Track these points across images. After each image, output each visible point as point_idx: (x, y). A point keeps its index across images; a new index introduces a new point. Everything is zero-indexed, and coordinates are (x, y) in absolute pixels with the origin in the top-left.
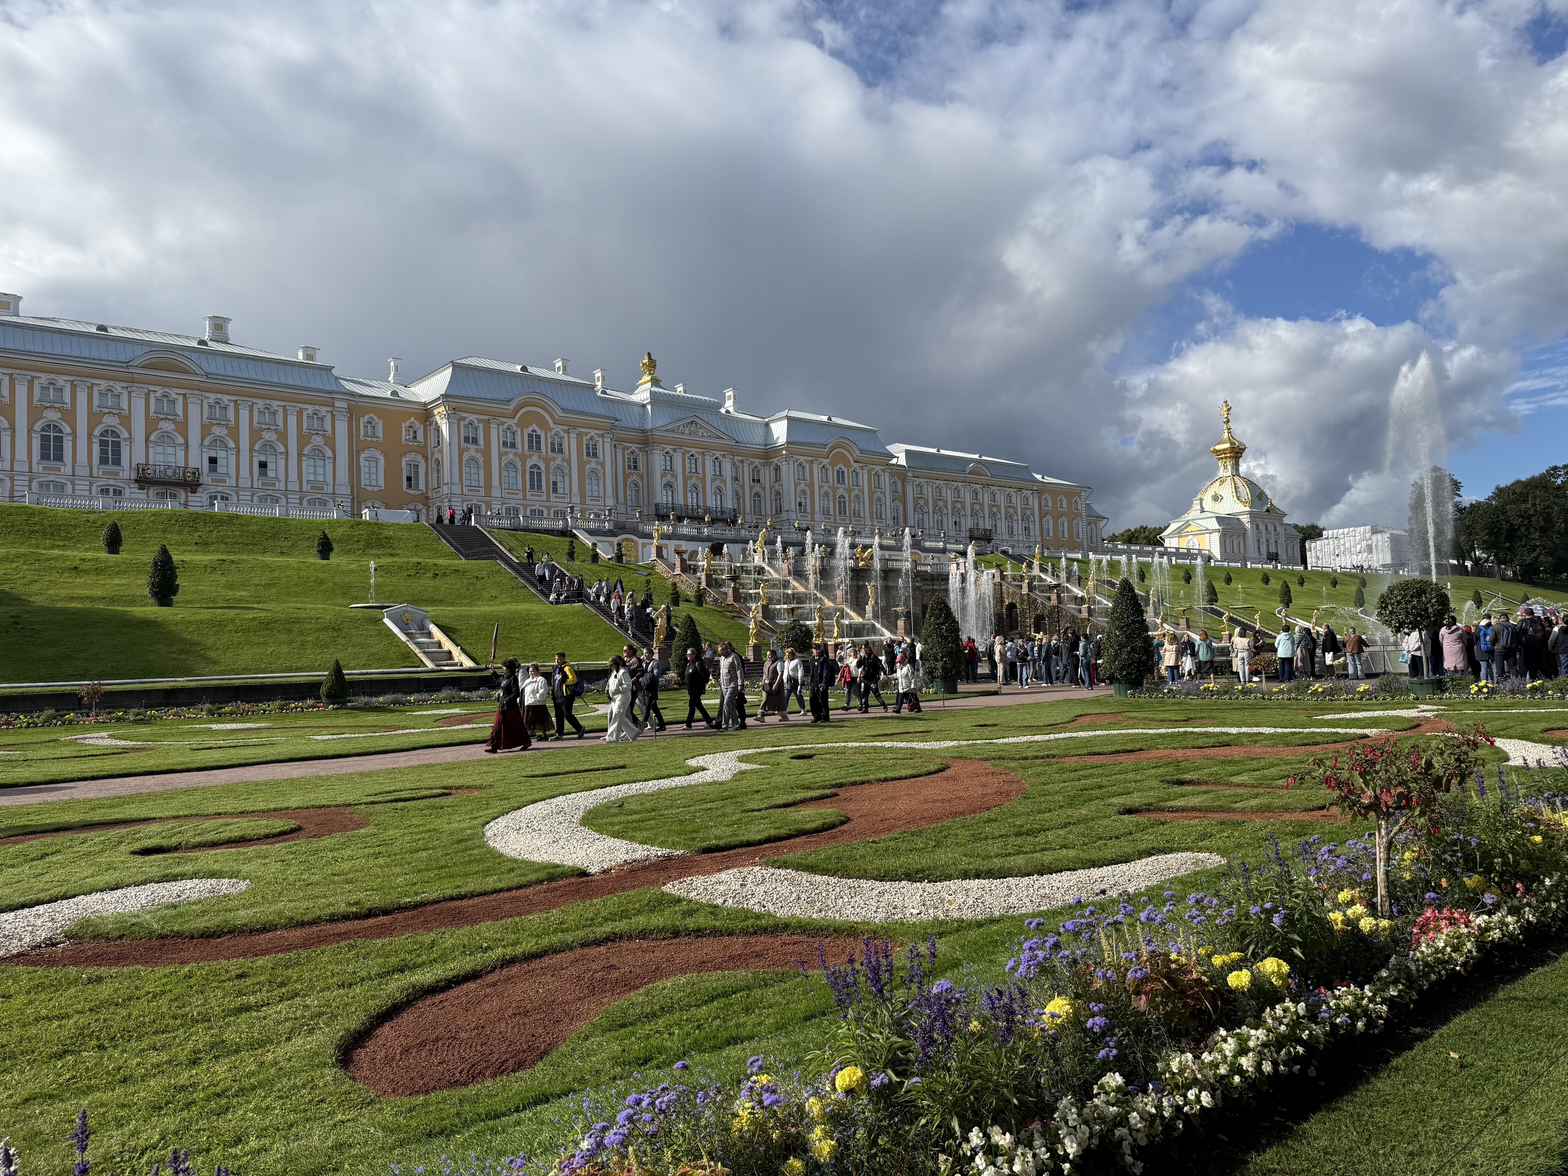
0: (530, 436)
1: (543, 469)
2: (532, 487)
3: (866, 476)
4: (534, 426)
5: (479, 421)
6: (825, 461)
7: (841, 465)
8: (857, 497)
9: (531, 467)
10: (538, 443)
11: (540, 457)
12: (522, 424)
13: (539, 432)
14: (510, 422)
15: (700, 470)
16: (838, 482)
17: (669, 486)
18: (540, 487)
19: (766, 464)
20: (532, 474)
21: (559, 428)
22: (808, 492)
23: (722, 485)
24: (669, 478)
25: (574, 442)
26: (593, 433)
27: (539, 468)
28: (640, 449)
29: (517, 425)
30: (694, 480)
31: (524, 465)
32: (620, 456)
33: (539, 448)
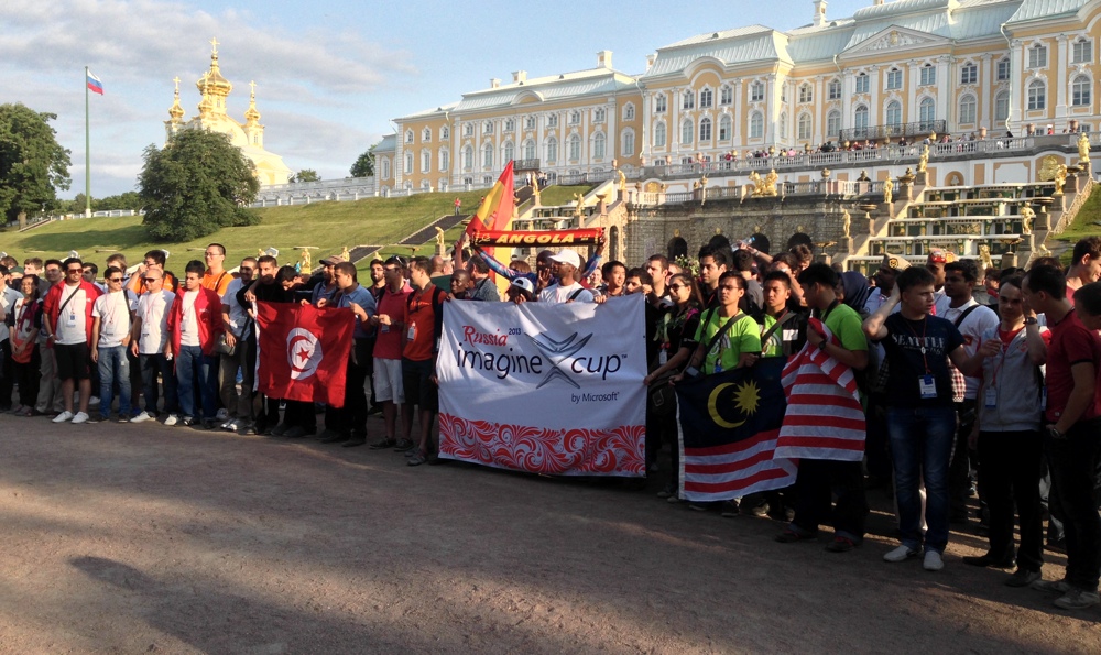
0: (703, 94)
1: (712, 121)
2: (702, 138)
5: (666, 92)
6: (1082, 33)
9: (703, 121)
10: (709, 99)
11: (710, 111)
12: (697, 85)
13: (711, 89)
14: (689, 87)
17: (862, 108)
18: (708, 137)
20: (703, 127)
21: (727, 82)
23: (933, 96)
24: (861, 100)
25: (739, 91)
27: (709, 121)
29: (693, 88)
30: (893, 96)
31: (697, 121)
32: (819, 88)
33: (709, 104)
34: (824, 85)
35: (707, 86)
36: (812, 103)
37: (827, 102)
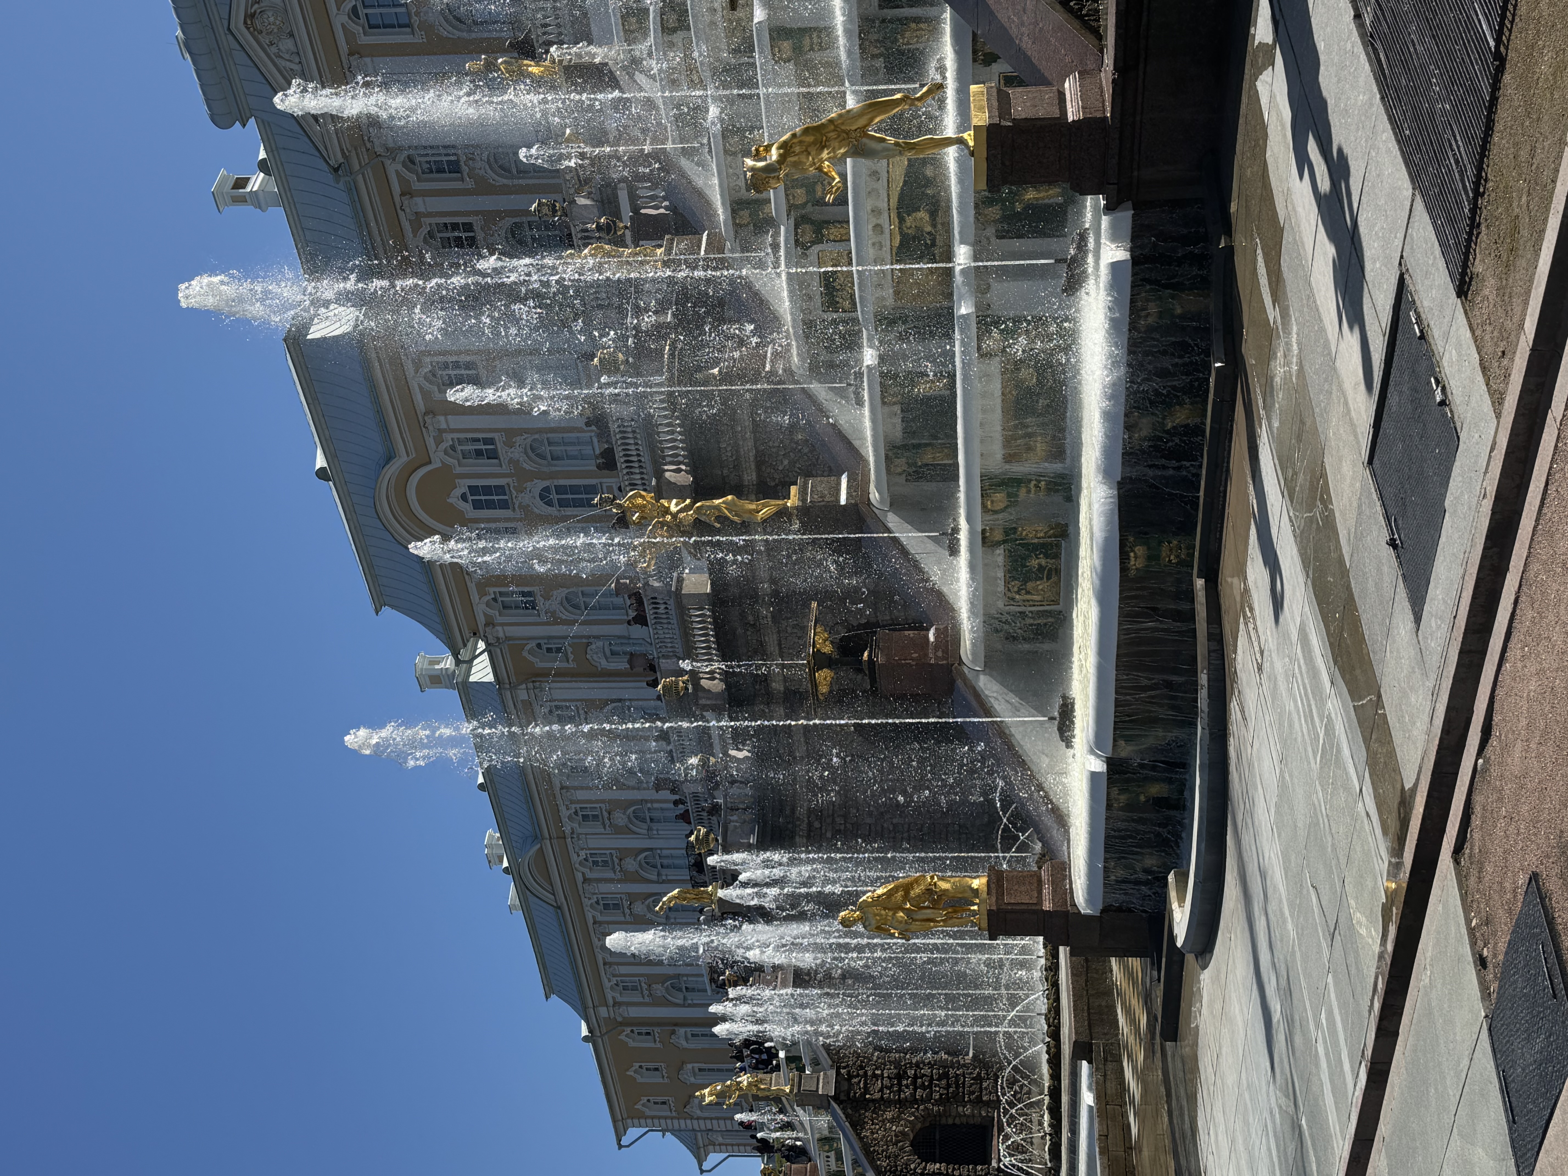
0: (477, 505)
1: (546, 483)
4: (454, 498)
9: (549, 503)
10: (487, 490)
13: (462, 487)
20: (564, 504)
34: (425, 194)
36: (477, 222)
37: (469, 184)
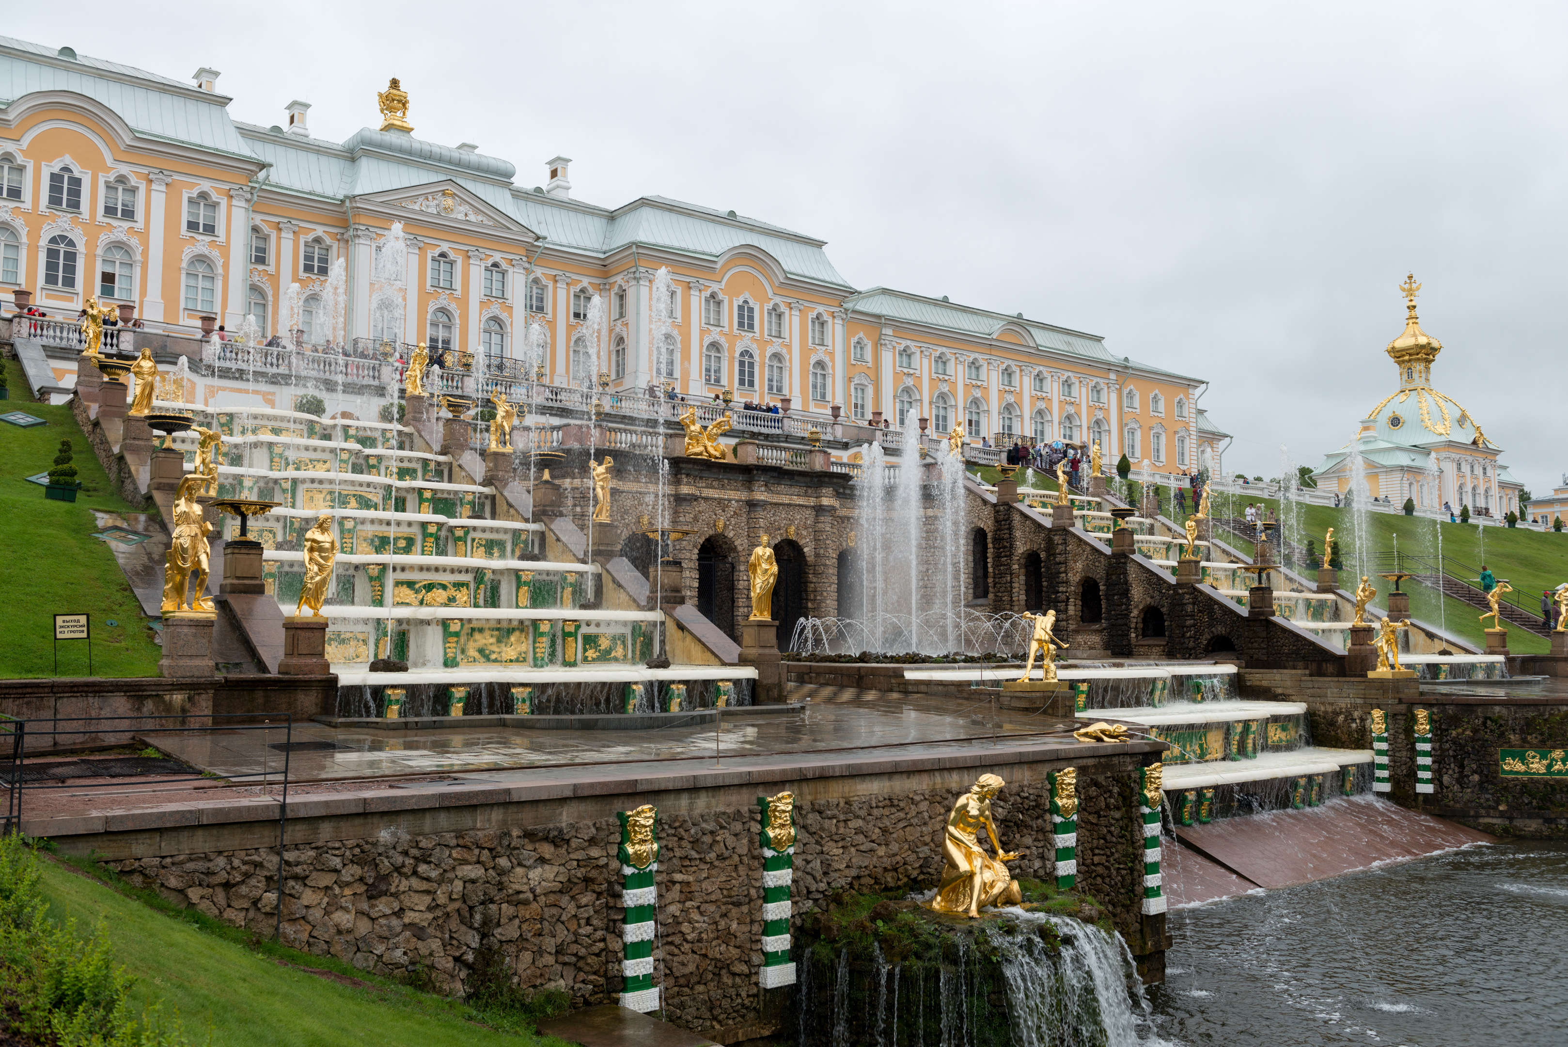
0: (56, 179)
1: (80, 247)
2: (51, 279)
3: (796, 321)
6: (715, 287)
7: (747, 295)
8: (777, 356)
9: (53, 240)
11: (75, 222)
12: (39, 151)
13: (80, 173)
14: (9, 147)
15: (458, 284)
16: (741, 324)
18: (70, 282)
19: (603, 288)
20: (52, 254)
21: (124, 169)
22: (679, 339)
23: (504, 316)
25: (159, 199)
26: (205, 186)
27: (71, 243)
28: (334, 236)
29: (25, 153)
30: (443, 302)
31: (34, 235)
32: (287, 245)
33: (75, 204)
35: (68, 160)
37: (302, 275)
